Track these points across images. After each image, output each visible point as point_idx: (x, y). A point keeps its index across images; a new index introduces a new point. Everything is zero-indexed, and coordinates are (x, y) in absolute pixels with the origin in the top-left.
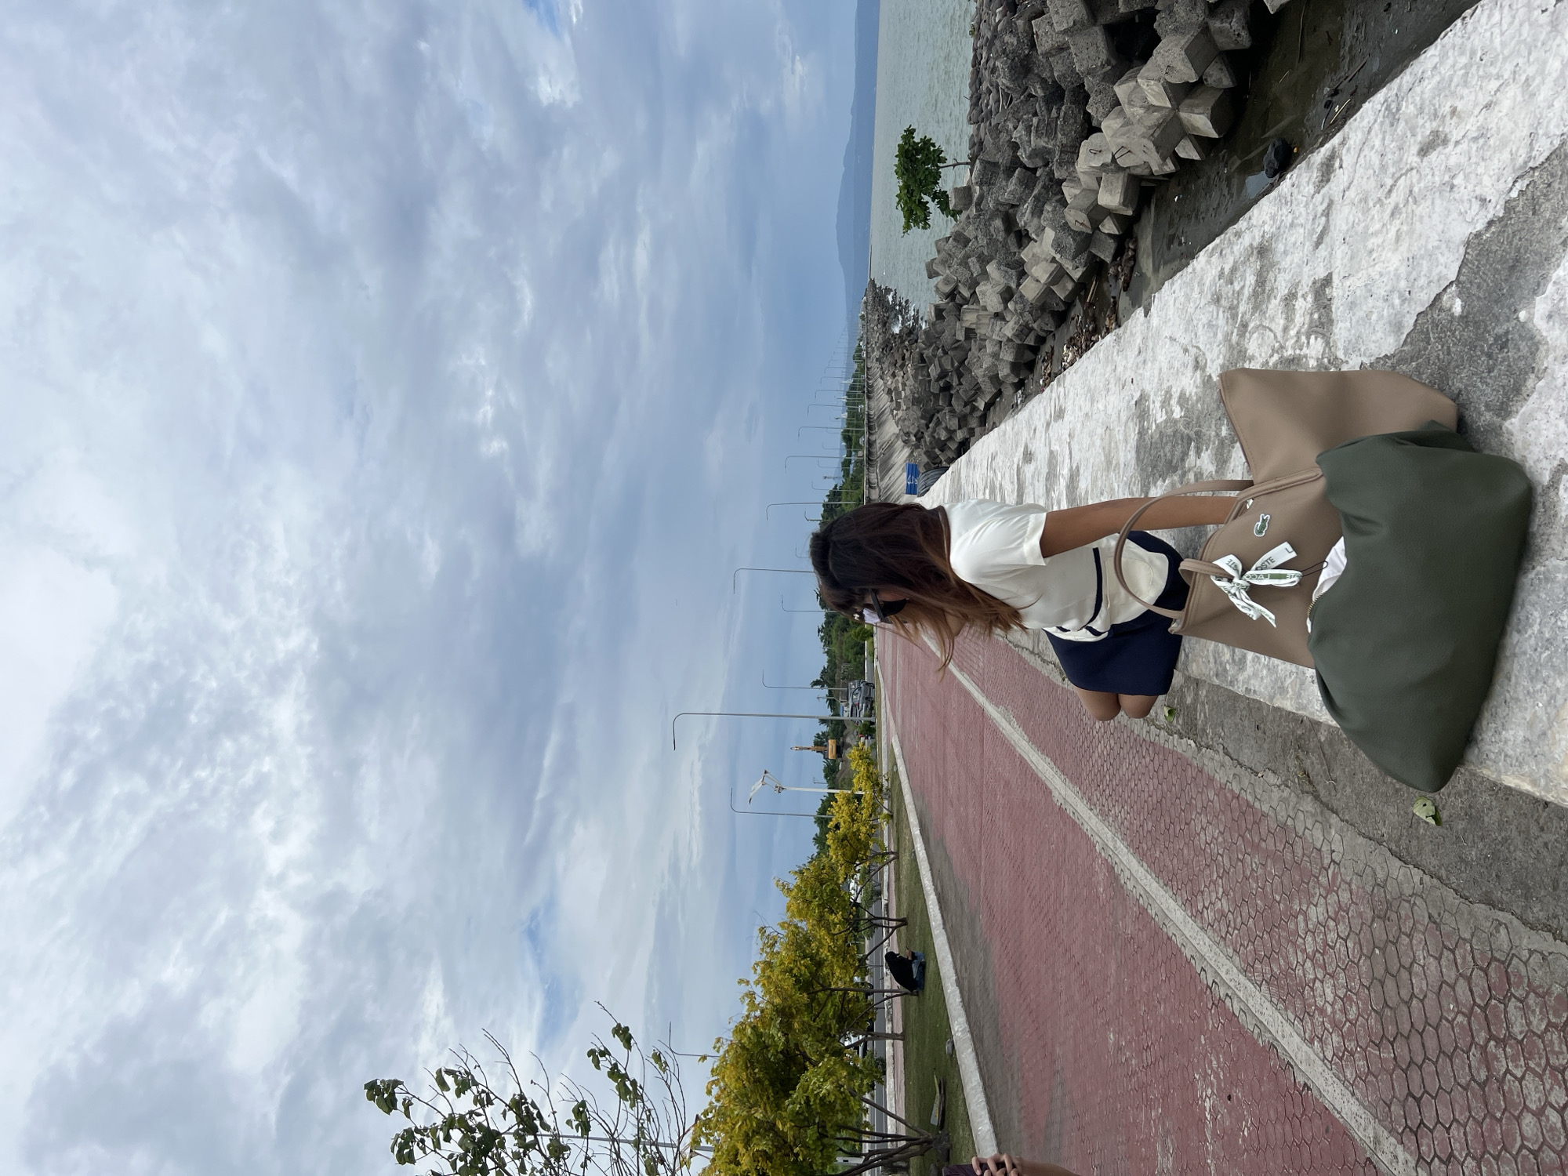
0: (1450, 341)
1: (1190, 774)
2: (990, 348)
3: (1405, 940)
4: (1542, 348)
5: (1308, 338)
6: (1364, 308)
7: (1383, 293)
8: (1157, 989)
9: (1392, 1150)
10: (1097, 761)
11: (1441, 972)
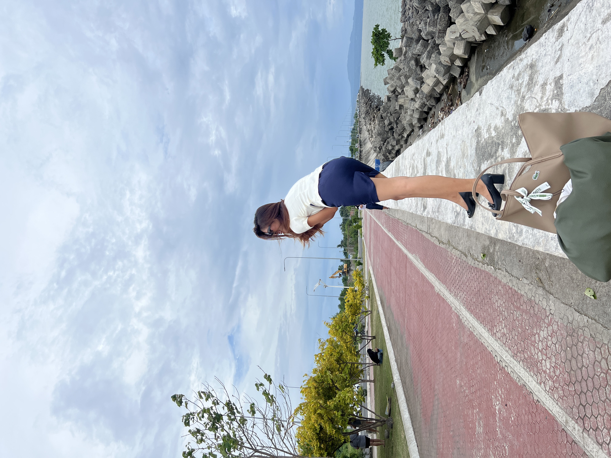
1: (491, 280)
2: (409, 112)
3: (580, 344)
5: (552, 101)
6: (577, 88)
7: (586, 81)
8: (477, 363)
9: (573, 426)
10: (453, 275)
11: (595, 357)
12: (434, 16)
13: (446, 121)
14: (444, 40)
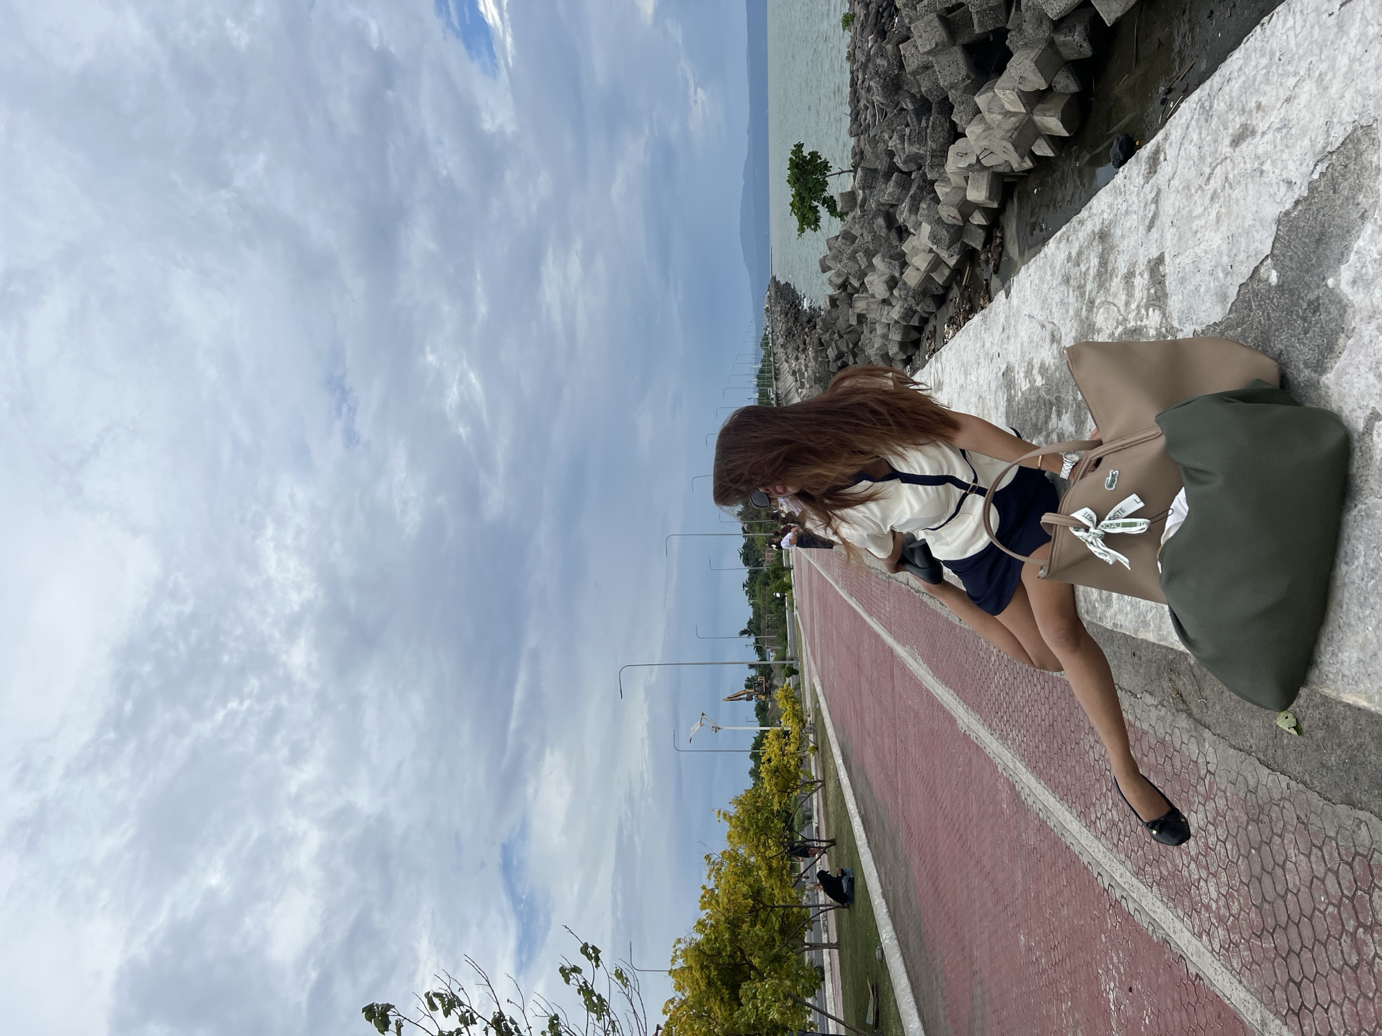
0: (1269, 307)
2: (880, 330)
3: (1277, 840)
4: (1350, 311)
5: (1147, 311)
6: (1194, 282)
7: (1209, 268)
8: (1059, 893)
9: (1278, 1031)
10: (994, 691)
11: (1312, 868)
12: (920, 122)
13: (944, 354)
14: (945, 172)
